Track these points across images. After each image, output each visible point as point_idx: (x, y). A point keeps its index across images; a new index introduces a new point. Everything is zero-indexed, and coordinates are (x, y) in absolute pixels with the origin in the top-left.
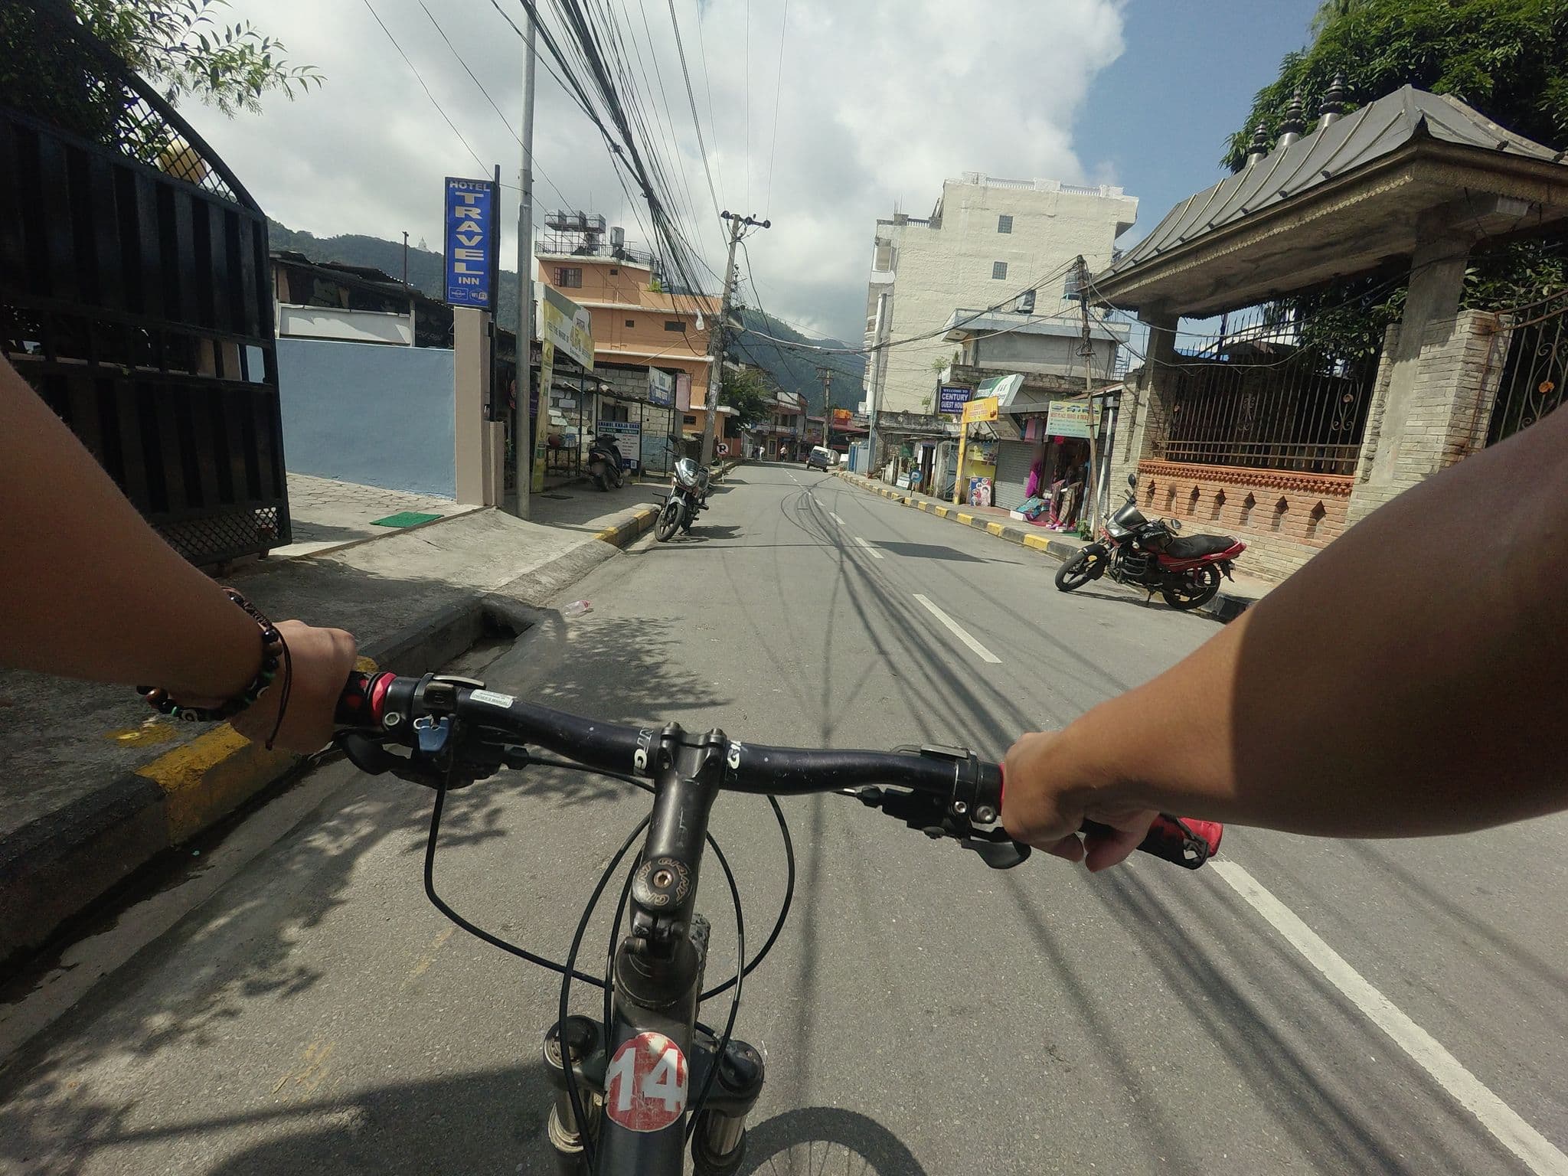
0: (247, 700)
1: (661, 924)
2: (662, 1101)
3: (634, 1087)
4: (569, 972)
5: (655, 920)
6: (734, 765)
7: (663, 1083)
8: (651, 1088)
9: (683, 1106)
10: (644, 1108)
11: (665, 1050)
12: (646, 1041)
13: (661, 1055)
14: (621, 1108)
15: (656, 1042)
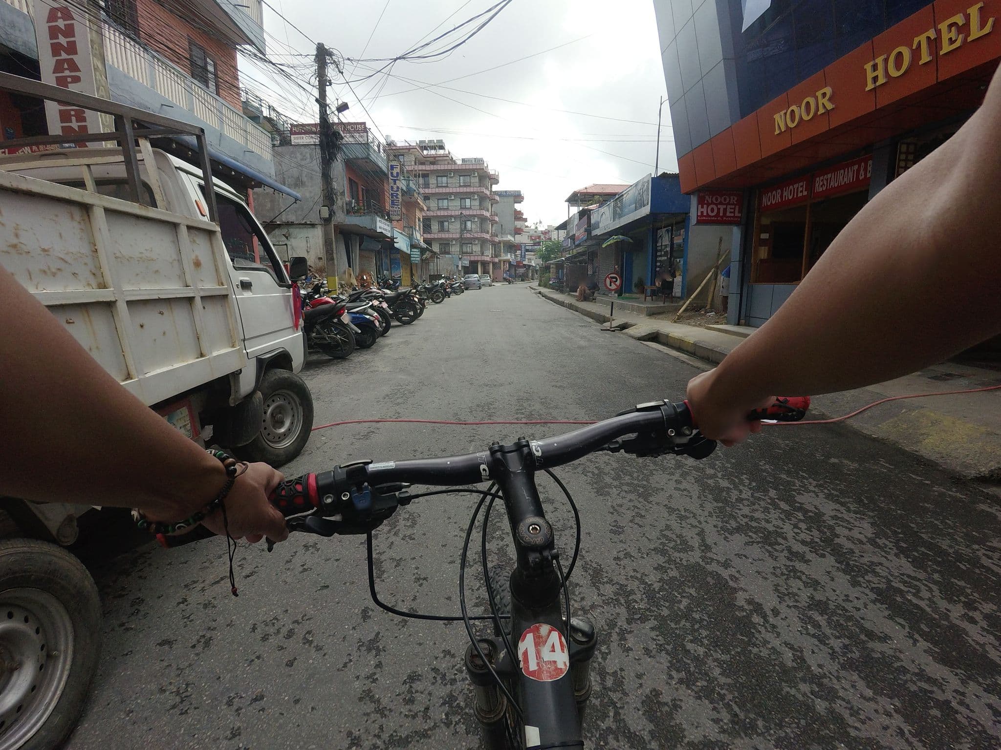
2: (555, 662)
3: (537, 656)
5: (541, 553)
6: (539, 454)
7: (553, 651)
8: (547, 655)
9: (568, 665)
10: (545, 667)
11: (550, 632)
12: (538, 629)
13: (549, 636)
14: (531, 669)
15: (545, 629)
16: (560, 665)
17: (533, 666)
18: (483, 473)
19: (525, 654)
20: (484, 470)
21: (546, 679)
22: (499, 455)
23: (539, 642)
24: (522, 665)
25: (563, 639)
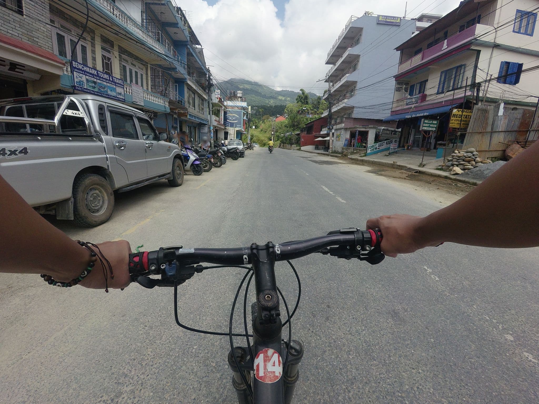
2: (274, 372)
3: (264, 368)
5: (270, 312)
6: (279, 252)
7: (274, 365)
8: (270, 368)
9: (281, 373)
10: (268, 375)
11: (273, 354)
12: (267, 351)
13: (272, 356)
14: (260, 375)
15: (270, 351)
16: (277, 374)
17: (261, 374)
18: (245, 260)
19: (258, 366)
20: (245, 258)
22: (255, 251)
25: (280, 358)
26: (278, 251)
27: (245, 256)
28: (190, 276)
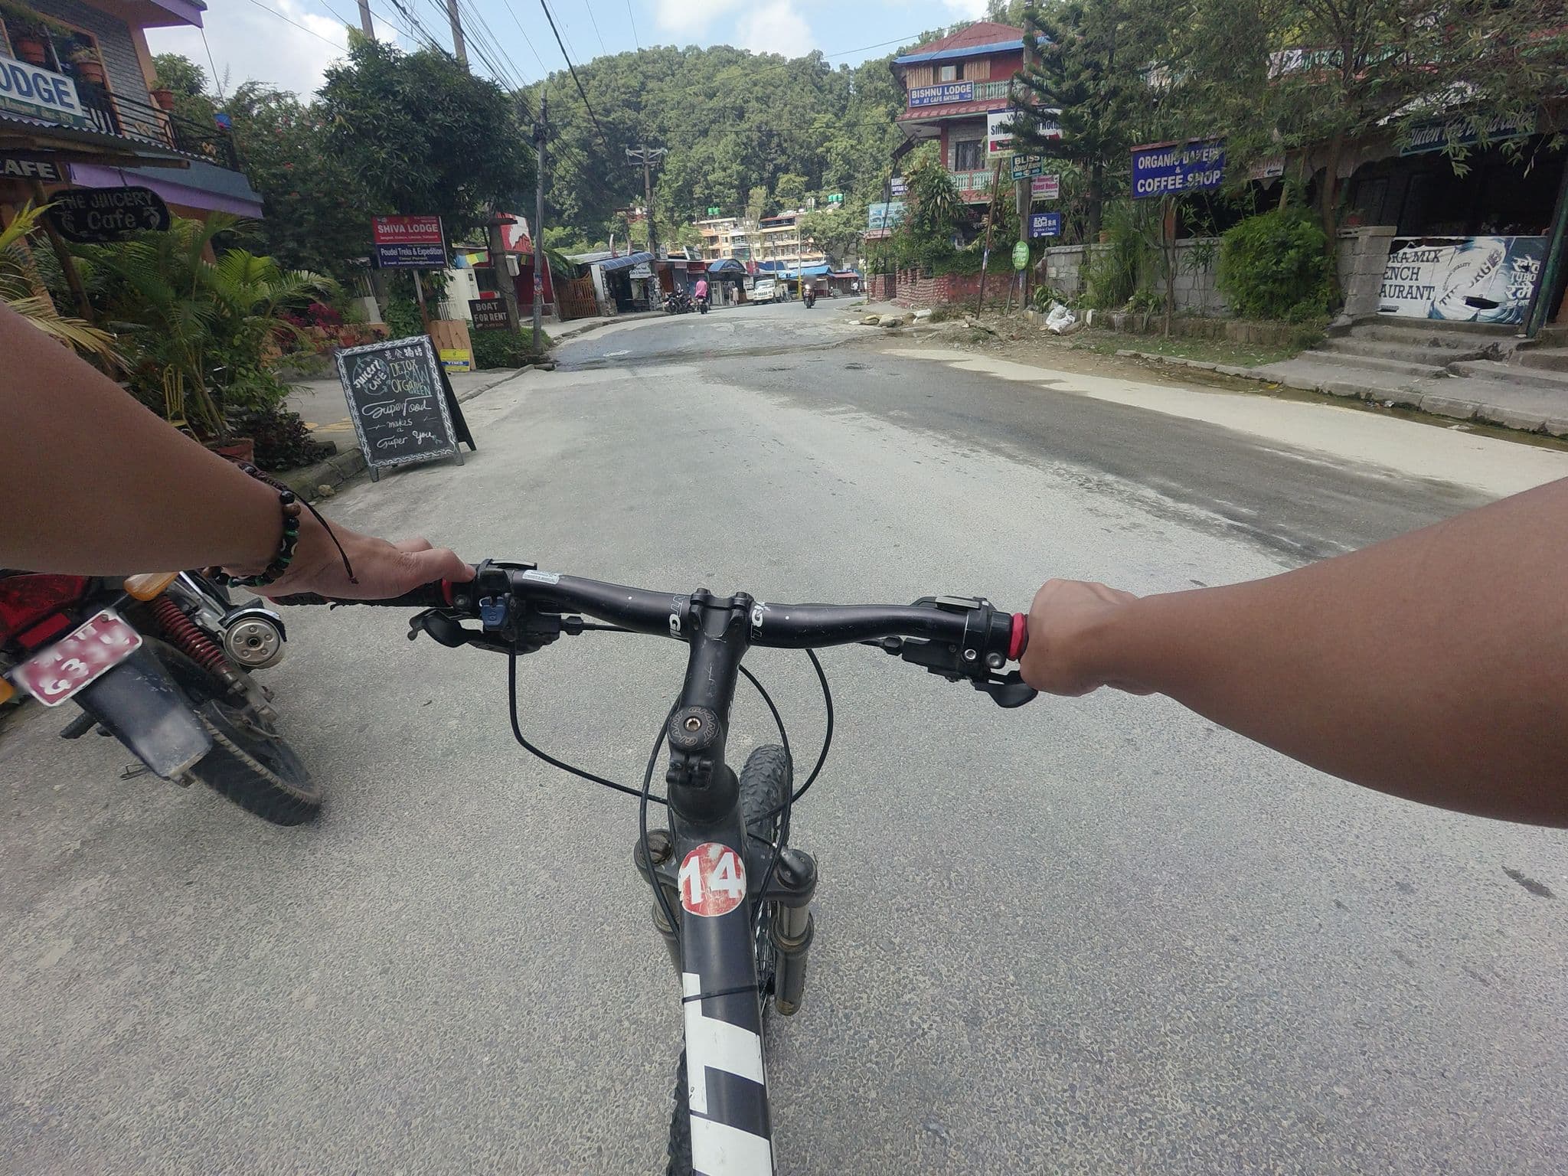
0: (285, 560)
1: (693, 760)
2: (726, 892)
3: (702, 885)
4: (645, 796)
6: (759, 624)
7: (725, 877)
8: (716, 883)
9: (744, 892)
10: (712, 899)
11: (722, 854)
12: (706, 850)
13: (720, 858)
14: (694, 902)
15: (715, 849)
16: (733, 894)
17: (696, 899)
18: (673, 626)
19: (688, 883)
20: (675, 622)
21: (712, 913)
23: (707, 866)
24: (682, 897)
25: (740, 861)
26: (758, 619)
27: (673, 617)
28: (550, 637)
